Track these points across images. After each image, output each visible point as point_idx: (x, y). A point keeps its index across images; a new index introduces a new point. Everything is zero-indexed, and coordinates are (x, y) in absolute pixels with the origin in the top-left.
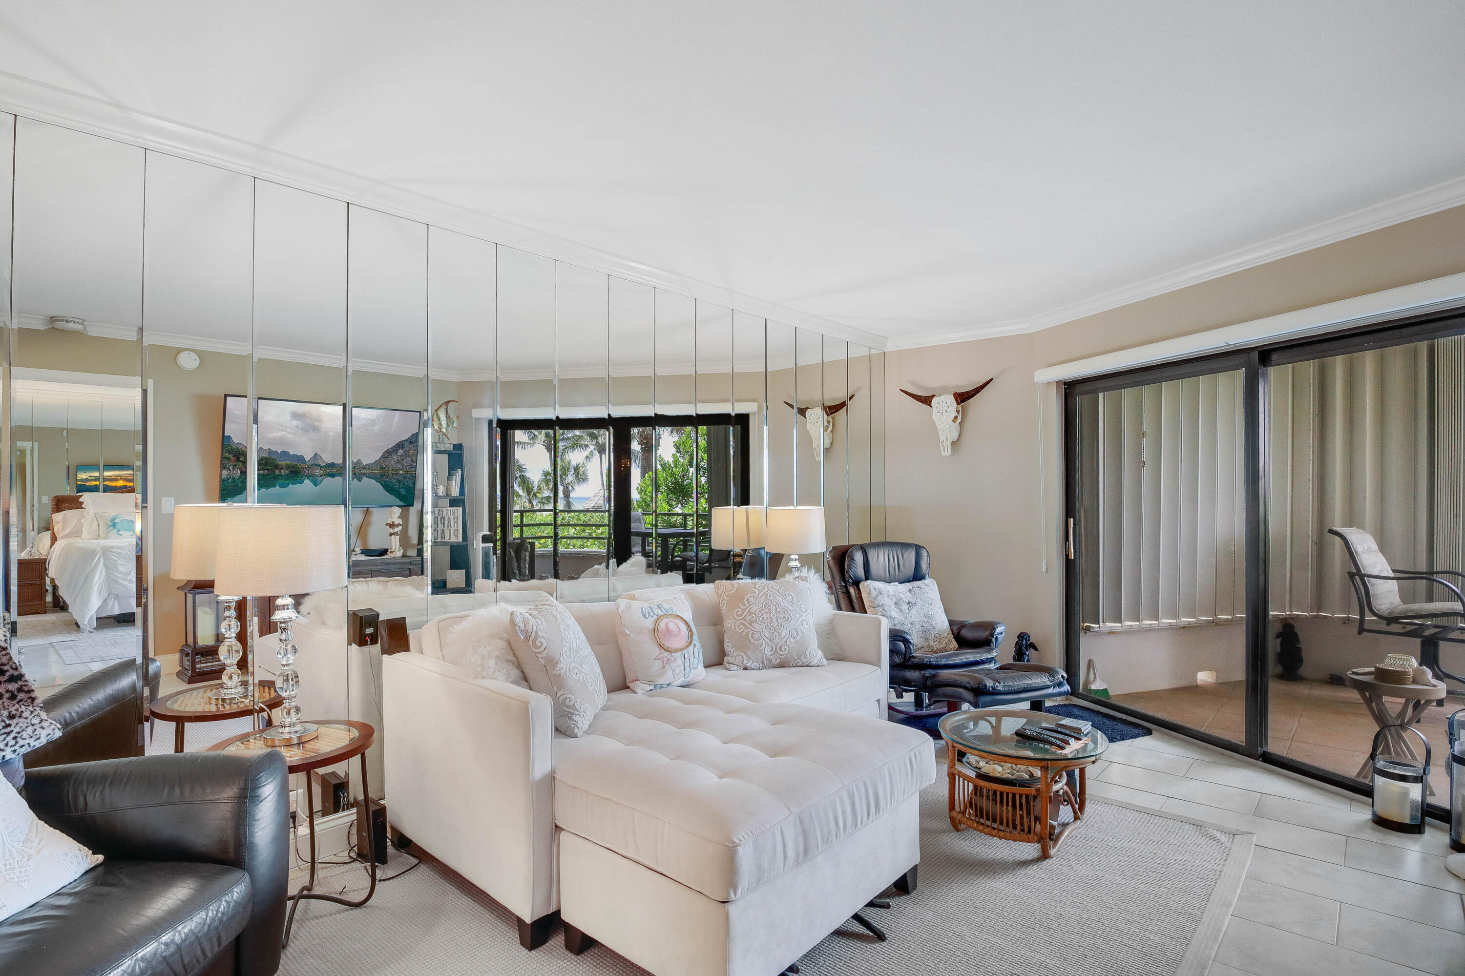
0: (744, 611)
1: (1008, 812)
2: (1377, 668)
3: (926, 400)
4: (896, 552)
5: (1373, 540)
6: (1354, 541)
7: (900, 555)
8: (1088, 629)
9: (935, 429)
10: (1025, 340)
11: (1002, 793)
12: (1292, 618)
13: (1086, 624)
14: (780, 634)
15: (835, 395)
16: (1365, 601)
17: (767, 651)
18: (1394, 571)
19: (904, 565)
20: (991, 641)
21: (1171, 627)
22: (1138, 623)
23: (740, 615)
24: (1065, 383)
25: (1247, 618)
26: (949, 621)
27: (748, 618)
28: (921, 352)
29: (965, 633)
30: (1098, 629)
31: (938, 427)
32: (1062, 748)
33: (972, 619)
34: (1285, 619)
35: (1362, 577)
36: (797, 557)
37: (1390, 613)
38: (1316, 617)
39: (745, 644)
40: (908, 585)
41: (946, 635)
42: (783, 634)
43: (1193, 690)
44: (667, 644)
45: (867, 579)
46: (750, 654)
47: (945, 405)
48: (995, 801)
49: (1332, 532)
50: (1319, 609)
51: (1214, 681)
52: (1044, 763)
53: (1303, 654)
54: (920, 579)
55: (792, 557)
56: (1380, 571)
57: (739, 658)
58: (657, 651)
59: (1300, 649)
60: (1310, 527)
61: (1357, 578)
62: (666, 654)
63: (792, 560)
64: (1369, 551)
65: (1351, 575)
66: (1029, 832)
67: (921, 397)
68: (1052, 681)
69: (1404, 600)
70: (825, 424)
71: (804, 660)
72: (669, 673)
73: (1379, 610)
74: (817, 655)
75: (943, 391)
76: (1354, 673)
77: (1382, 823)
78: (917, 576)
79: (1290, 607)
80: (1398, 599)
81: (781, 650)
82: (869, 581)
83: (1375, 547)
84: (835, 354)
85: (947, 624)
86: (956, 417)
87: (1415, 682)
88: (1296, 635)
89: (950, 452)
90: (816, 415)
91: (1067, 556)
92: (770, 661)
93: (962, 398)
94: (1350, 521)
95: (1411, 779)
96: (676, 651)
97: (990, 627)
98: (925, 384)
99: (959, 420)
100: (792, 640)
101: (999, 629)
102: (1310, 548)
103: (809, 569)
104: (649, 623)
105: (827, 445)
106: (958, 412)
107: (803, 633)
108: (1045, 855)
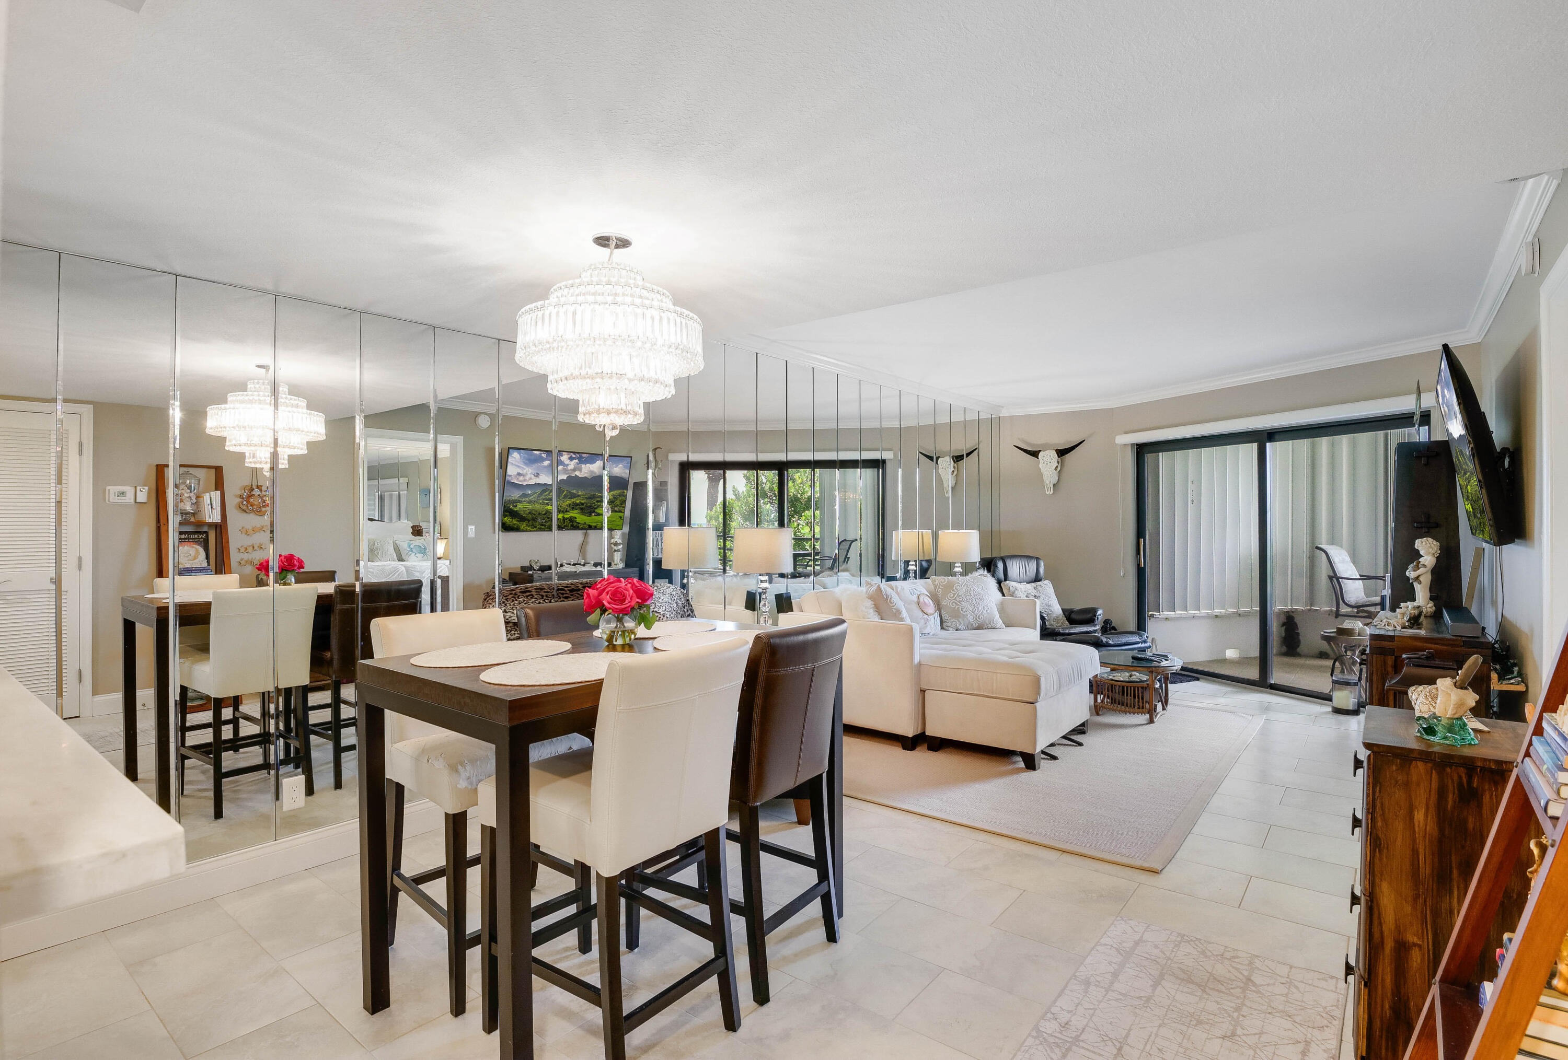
0: (954, 594)
1: (1131, 699)
2: (1338, 628)
3: (1035, 454)
4: (1023, 562)
5: (1347, 554)
6: (1333, 554)
7: (1027, 564)
8: (1152, 616)
9: (1040, 475)
10: (1107, 414)
11: (1127, 687)
12: (1293, 612)
13: (1150, 613)
14: (978, 608)
15: (960, 447)
16: (1338, 595)
17: (971, 619)
18: (1360, 576)
19: (1029, 571)
20: (1094, 619)
21: (1208, 617)
22: (1186, 612)
23: (953, 597)
24: (1137, 445)
25: (1260, 610)
26: (1062, 609)
27: (958, 599)
28: (1029, 418)
29: (1074, 616)
30: (1159, 616)
31: (1044, 474)
32: (1160, 663)
33: (1077, 607)
34: (1288, 612)
35: (1338, 579)
36: (960, 565)
37: (1356, 604)
38: (1309, 610)
39: (957, 614)
40: (1033, 584)
41: (1061, 617)
42: (980, 608)
43: (1224, 661)
44: (926, 611)
45: (1006, 580)
46: (960, 620)
47: (1048, 459)
48: (1123, 694)
49: (1317, 548)
50: (1312, 605)
51: (1238, 656)
52: (1151, 669)
53: (1301, 638)
54: (1039, 581)
55: (956, 565)
56: (1351, 575)
57: (954, 623)
58: (921, 614)
59: (1298, 634)
60: (1305, 547)
61: (1334, 579)
62: (926, 616)
63: (957, 567)
64: (1343, 561)
65: (1331, 578)
66: (1143, 708)
67: (1030, 451)
68: (1141, 639)
69: (1367, 595)
70: (953, 469)
71: (993, 625)
72: (929, 627)
73: (1349, 601)
74: (999, 623)
75: (1046, 447)
76: (1325, 632)
77: (1338, 711)
78: (1037, 579)
79: (1291, 603)
80: (1363, 594)
81: (979, 617)
82: (1008, 582)
83: (1348, 559)
84: (958, 417)
85: (1061, 610)
86: (1057, 467)
87: (1359, 635)
88: (1296, 624)
89: (1052, 492)
90: (946, 463)
91: (1138, 565)
92: (972, 625)
93: (1062, 453)
94: (1332, 542)
95: (1352, 684)
96: (931, 615)
97: (1093, 611)
98: (1033, 441)
99: (1059, 468)
100: (985, 612)
101: (1100, 612)
102: (1305, 561)
103: (984, 569)
104: (915, 598)
105: (953, 486)
106: (1058, 462)
107: (991, 608)
108: (1151, 721)
